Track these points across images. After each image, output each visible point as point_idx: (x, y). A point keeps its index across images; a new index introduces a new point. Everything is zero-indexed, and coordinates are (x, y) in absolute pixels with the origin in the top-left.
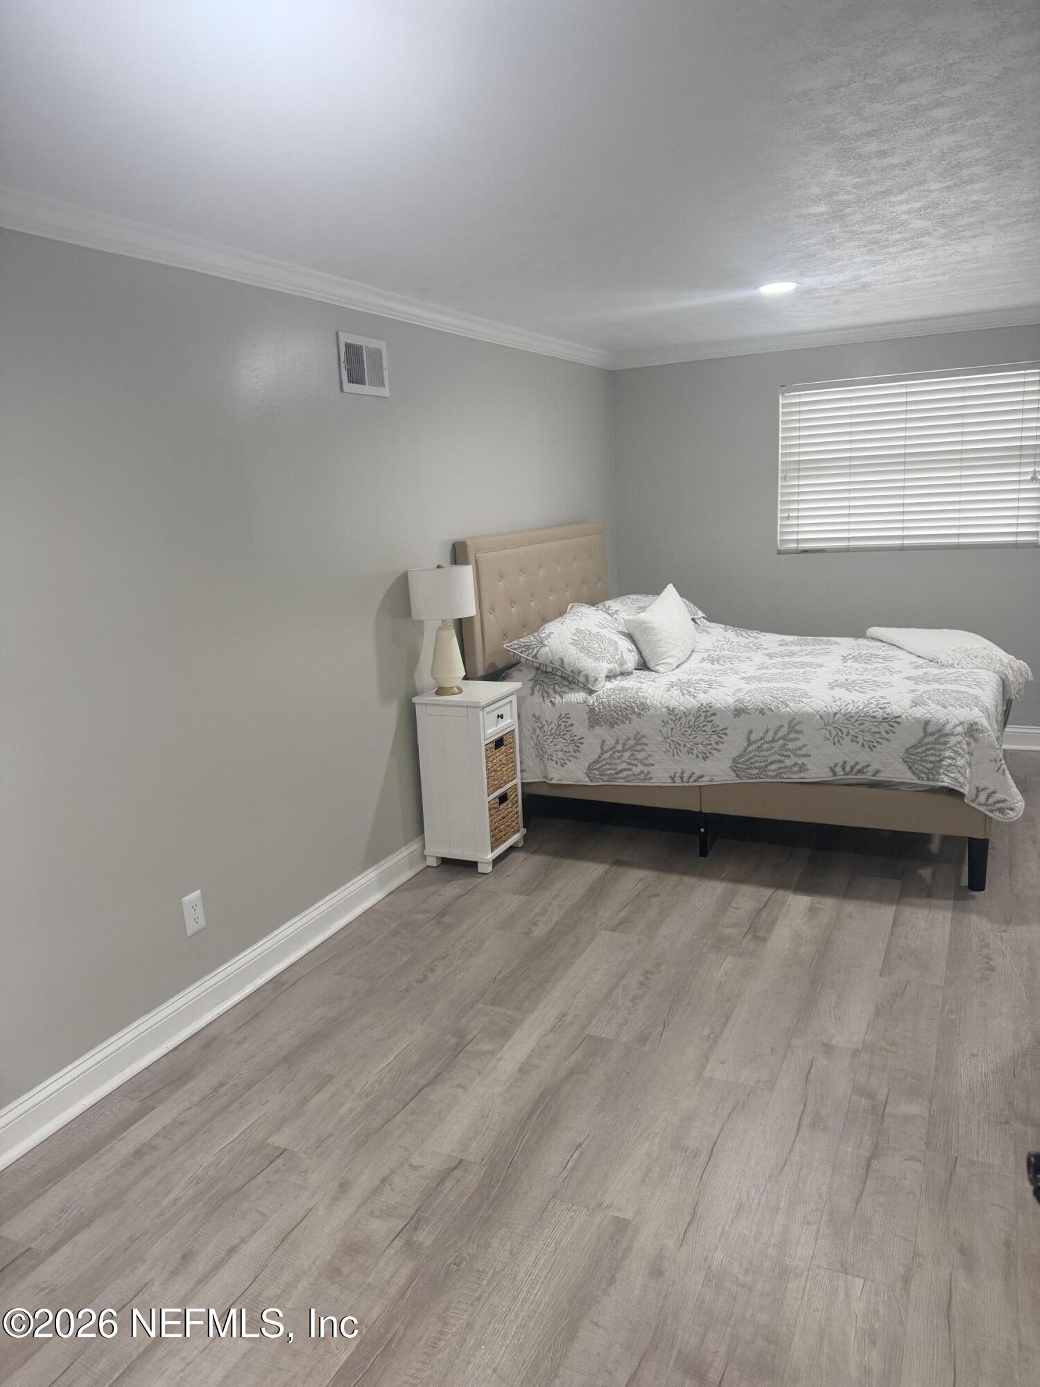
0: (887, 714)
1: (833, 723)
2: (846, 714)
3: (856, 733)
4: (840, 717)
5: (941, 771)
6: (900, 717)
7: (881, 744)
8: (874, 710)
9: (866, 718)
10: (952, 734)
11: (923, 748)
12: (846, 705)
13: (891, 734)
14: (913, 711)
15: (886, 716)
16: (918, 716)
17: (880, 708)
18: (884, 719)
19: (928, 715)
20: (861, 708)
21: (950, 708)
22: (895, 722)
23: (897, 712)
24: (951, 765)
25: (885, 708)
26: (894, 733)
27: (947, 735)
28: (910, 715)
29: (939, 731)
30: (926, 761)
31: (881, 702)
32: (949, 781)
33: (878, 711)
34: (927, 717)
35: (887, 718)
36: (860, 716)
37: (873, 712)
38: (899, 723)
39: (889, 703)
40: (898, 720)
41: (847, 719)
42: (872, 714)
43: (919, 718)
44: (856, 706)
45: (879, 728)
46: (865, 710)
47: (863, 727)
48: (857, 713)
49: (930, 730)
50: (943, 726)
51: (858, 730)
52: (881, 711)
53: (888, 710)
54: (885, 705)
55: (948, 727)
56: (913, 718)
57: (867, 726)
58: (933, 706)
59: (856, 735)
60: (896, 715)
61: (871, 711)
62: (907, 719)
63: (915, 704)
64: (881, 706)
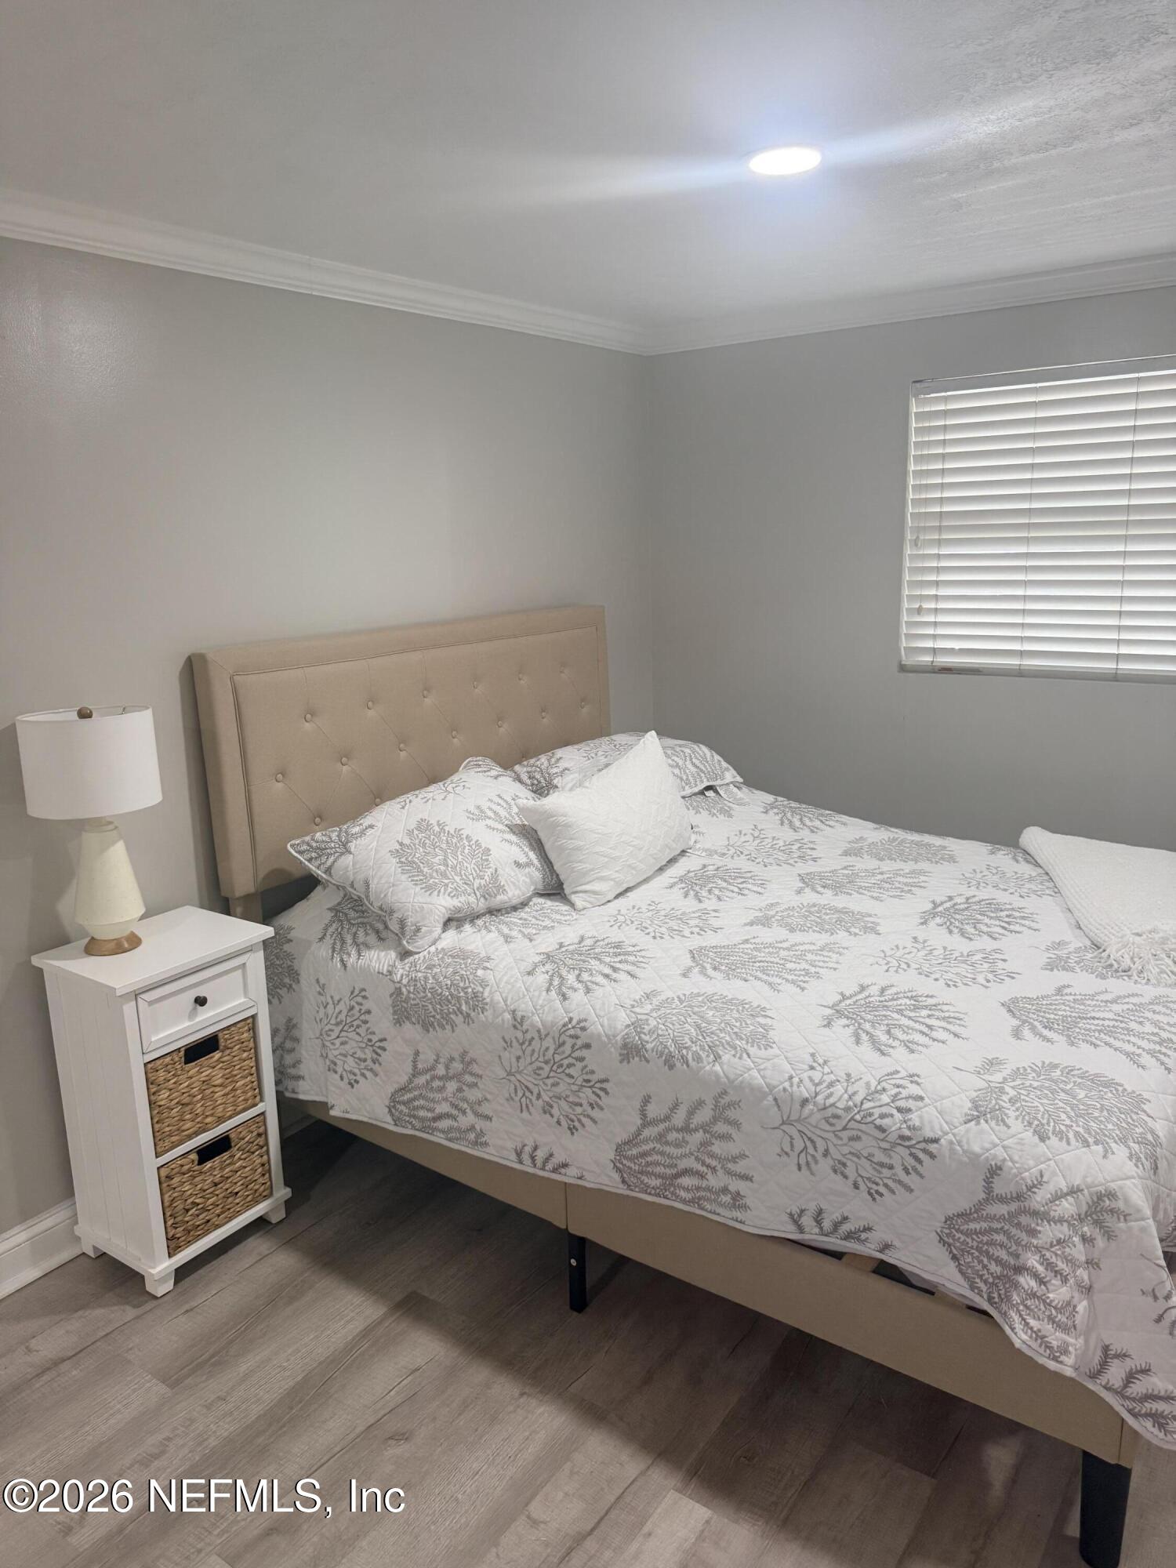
0: (909, 1128)
1: (798, 1121)
2: (825, 1108)
3: (844, 1155)
4: (811, 1114)
5: (1016, 1298)
6: (936, 1141)
7: (893, 1192)
8: (884, 1110)
9: (863, 1127)
10: (1045, 1217)
11: (984, 1225)
12: (831, 1085)
13: (913, 1175)
14: (967, 1131)
15: (907, 1133)
16: (977, 1149)
17: (899, 1110)
18: (902, 1138)
19: (1000, 1153)
20: (858, 1099)
21: (1054, 1141)
22: (924, 1151)
23: (932, 1128)
24: (1034, 1295)
25: (909, 1110)
26: (922, 1176)
27: (1035, 1214)
28: (959, 1143)
29: (1019, 1197)
30: (990, 1257)
31: (905, 1093)
32: (1025, 1337)
33: (892, 1116)
34: (995, 1157)
35: (909, 1139)
36: (852, 1119)
37: (882, 1116)
38: (932, 1156)
39: (921, 1098)
40: (933, 1147)
41: (827, 1120)
42: (878, 1122)
43: (978, 1156)
44: (850, 1091)
45: (890, 1157)
46: (867, 1105)
47: (857, 1145)
48: (847, 1109)
49: (999, 1188)
50: (1030, 1188)
51: (846, 1150)
52: (898, 1116)
53: (915, 1118)
54: (911, 1104)
55: (1040, 1197)
56: (964, 1151)
57: (866, 1145)
58: (1016, 1126)
59: (844, 1160)
60: (929, 1134)
61: (877, 1112)
62: (952, 1151)
63: (979, 1113)
64: (902, 1104)
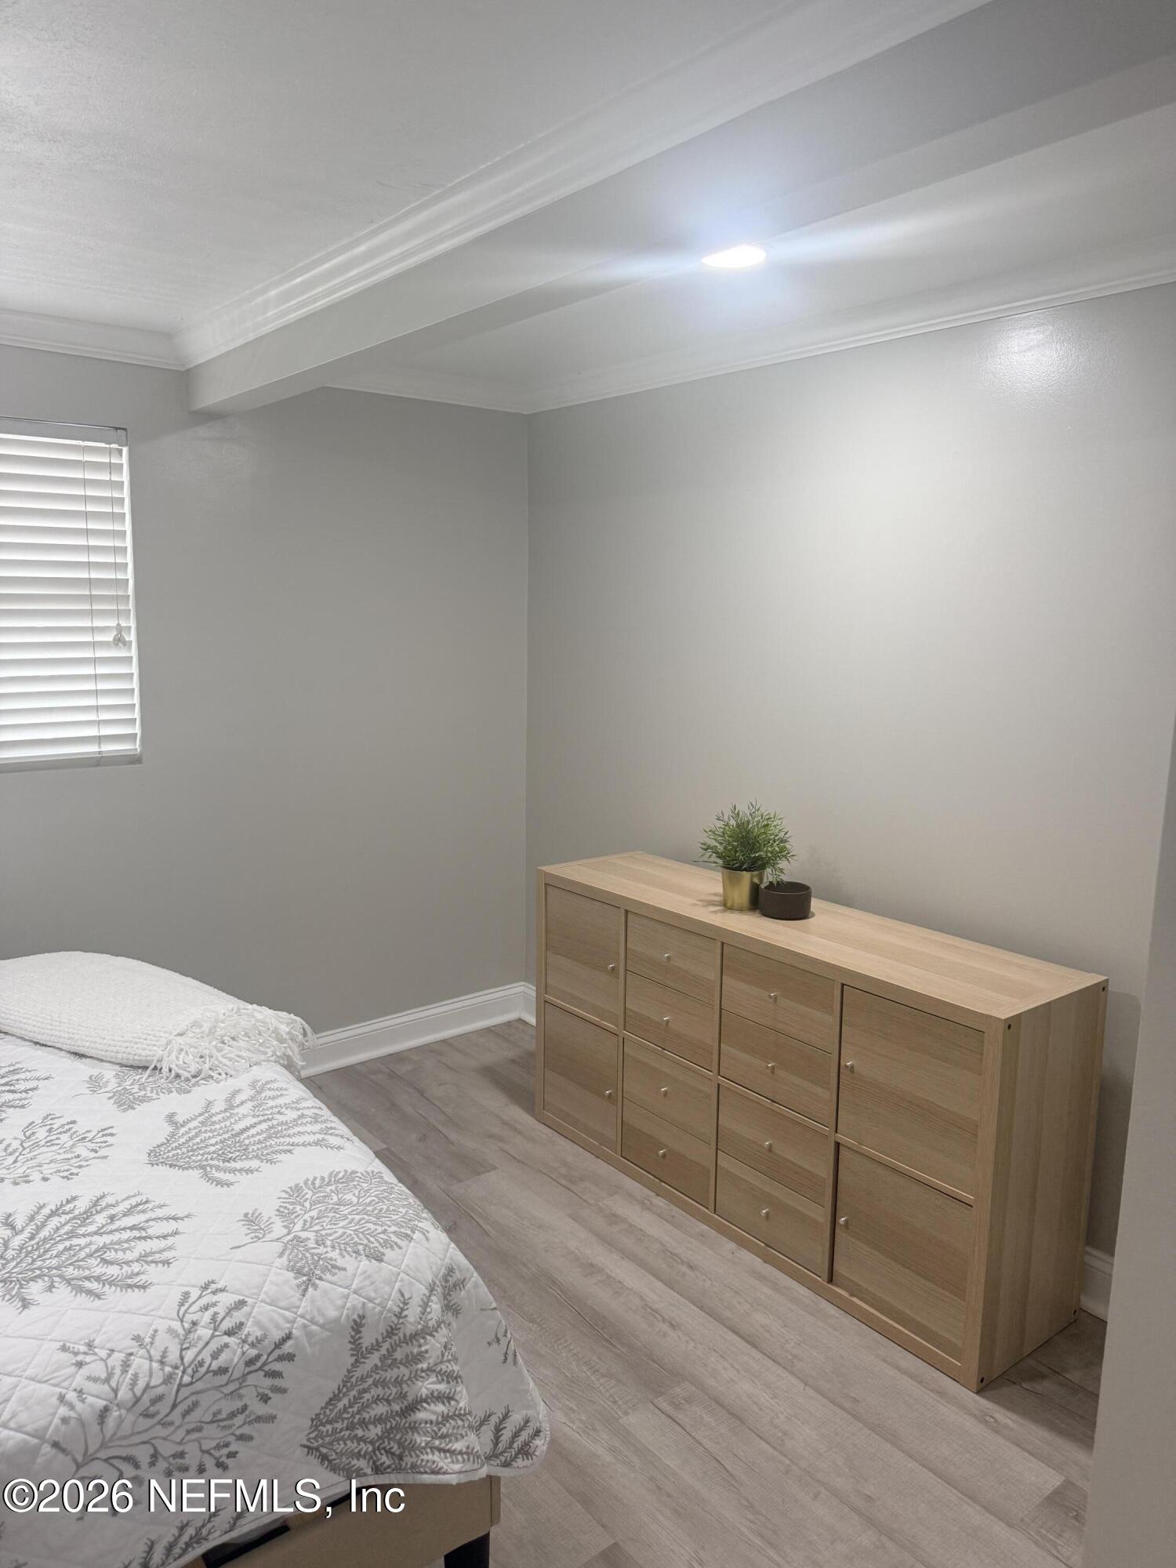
0: (253, 1345)
1: (103, 1445)
2: (137, 1400)
3: (180, 1443)
4: (121, 1420)
5: (421, 1440)
6: (288, 1337)
7: (249, 1438)
8: (214, 1346)
9: (199, 1386)
10: (426, 1332)
11: (354, 1393)
12: (126, 1365)
13: (276, 1398)
14: (313, 1301)
15: (253, 1352)
16: (332, 1313)
17: (229, 1333)
18: (250, 1362)
19: (355, 1301)
20: (173, 1356)
21: (389, 1254)
22: (280, 1358)
23: (277, 1327)
24: (446, 1418)
25: (241, 1325)
26: (283, 1391)
27: (414, 1336)
28: (313, 1321)
29: (391, 1332)
30: (364, 1423)
31: (221, 1310)
32: (457, 1467)
33: (226, 1345)
34: (354, 1308)
35: (258, 1357)
36: (180, 1385)
37: (215, 1356)
38: (290, 1357)
39: (242, 1303)
40: (288, 1348)
41: (146, 1415)
42: (215, 1365)
43: (337, 1320)
44: (156, 1355)
45: (240, 1397)
46: (189, 1356)
47: (196, 1416)
48: (168, 1380)
49: (368, 1338)
50: (399, 1316)
51: (181, 1433)
52: (232, 1341)
53: (251, 1330)
54: (238, 1316)
55: (413, 1313)
56: (322, 1326)
57: (211, 1403)
58: (348, 1262)
59: (180, 1448)
60: (277, 1335)
61: (206, 1355)
62: (310, 1335)
63: (308, 1274)
64: (227, 1324)
